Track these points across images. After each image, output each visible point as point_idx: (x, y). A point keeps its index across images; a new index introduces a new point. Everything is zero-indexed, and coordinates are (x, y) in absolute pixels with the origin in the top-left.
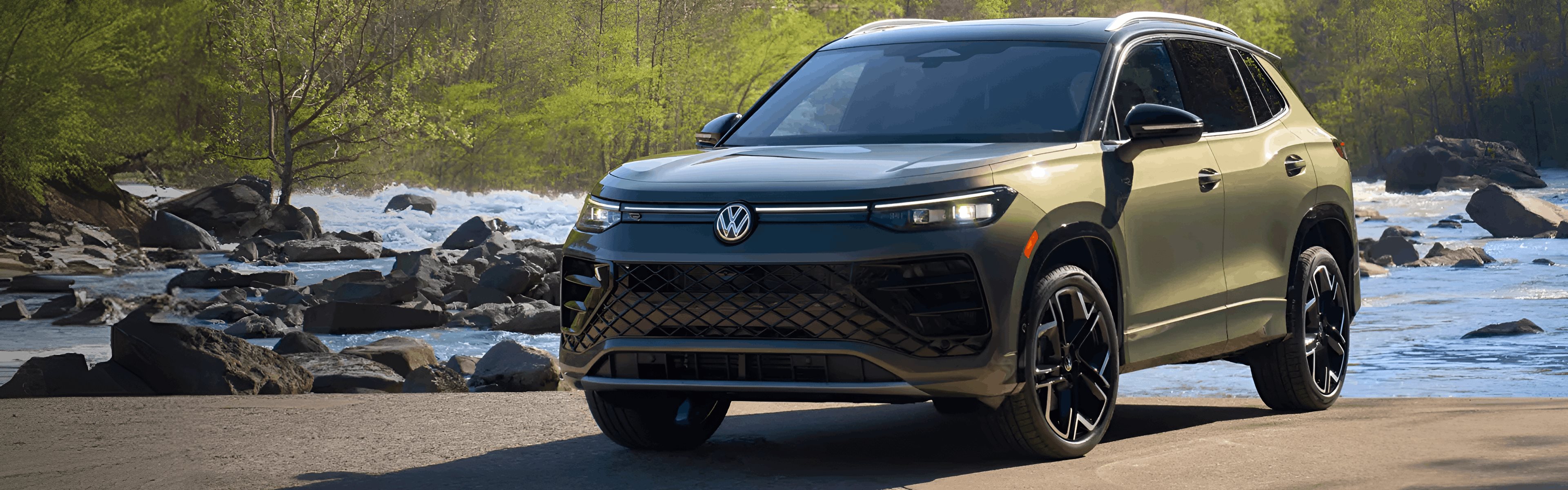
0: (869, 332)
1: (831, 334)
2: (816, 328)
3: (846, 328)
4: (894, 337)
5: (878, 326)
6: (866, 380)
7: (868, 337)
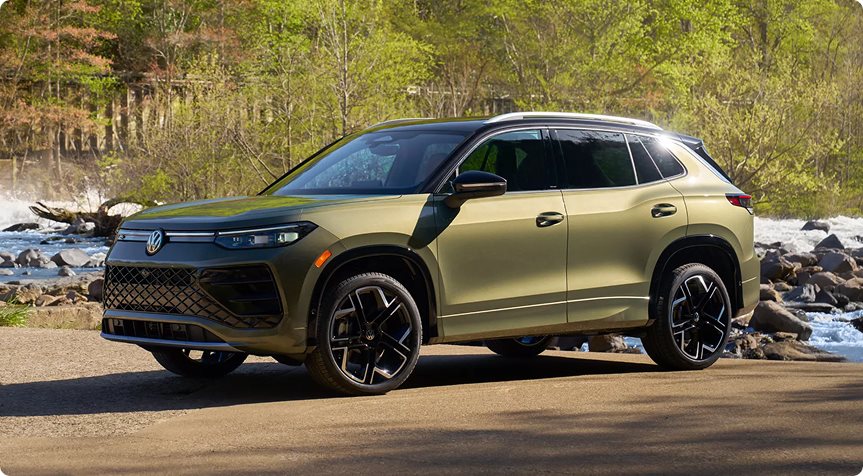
0: (207, 311)
1: (188, 312)
2: (182, 308)
3: (196, 308)
4: (222, 314)
5: (212, 309)
6: (206, 341)
7: (207, 315)
